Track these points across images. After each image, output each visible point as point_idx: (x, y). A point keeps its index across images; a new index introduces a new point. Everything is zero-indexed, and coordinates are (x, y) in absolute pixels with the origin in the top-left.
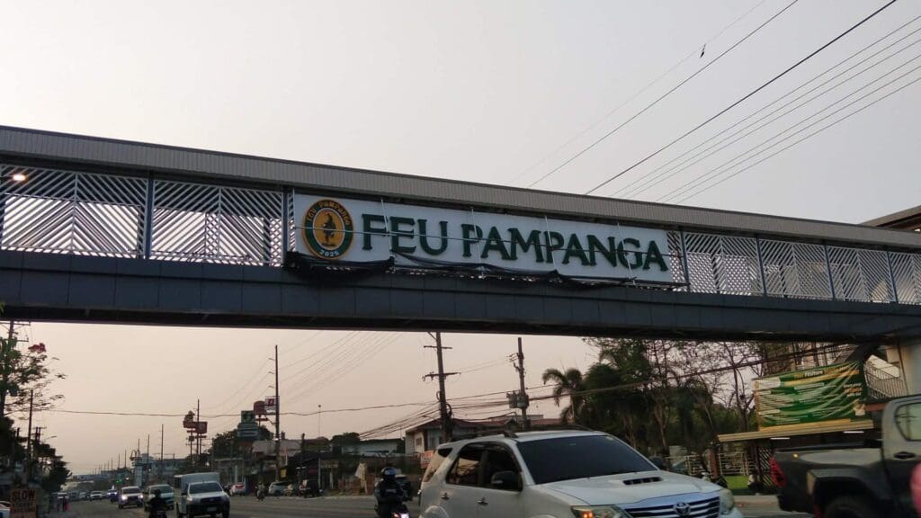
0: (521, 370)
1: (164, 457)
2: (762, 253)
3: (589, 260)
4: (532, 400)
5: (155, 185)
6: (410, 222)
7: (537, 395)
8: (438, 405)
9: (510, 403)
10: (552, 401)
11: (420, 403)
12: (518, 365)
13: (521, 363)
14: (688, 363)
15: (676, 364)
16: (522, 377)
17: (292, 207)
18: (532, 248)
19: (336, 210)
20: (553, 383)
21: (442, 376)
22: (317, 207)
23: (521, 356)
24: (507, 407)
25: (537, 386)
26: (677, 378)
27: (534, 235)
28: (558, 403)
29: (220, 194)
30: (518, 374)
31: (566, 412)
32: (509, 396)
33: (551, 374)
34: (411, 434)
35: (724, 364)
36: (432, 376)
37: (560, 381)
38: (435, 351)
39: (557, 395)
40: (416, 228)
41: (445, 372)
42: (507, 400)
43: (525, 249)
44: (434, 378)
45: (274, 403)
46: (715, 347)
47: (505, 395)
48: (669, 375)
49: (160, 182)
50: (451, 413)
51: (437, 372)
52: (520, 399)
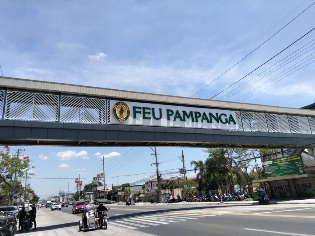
0: (183, 161)
1: (69, 192)
3: (210, 121)
4: (187, 171)
5: (61, 97)
6: (149, 109)
7: (189, 169)
8: (156, 173)
10: (194, 171)
12: (182, 159)
14: (239, 157)
15: (235, 158)
16: (183, 164)
17: (109, 104)
18: (190, 117)
19: (124, 105)
20: (194, 166)
21: (157, 164)
22: (117, 104)
23: (183, 157)
24: (179, 173)
25: (188, 166)
26: (235, 162)
27: (191, 113)
28: (195, 172)
29: (84, 100)
30: (182, 162)
31: (198, 175)
32: (180, 170)
33: (193, 162)
34: (146, 183)
35: (252, 157)
37: (196, 164)
38: (155, 156)
40: (151, 111)
41: (158, 162)
42: (179, 171)
43: (188, 118)
44: (155, 164)
45: (103, 174)
46: (249, 151)
47: (178, 169)
48: (233, 162)
49: (63, 96)
50: (160, 176)
51: (155, 162)
52: (183, 171)
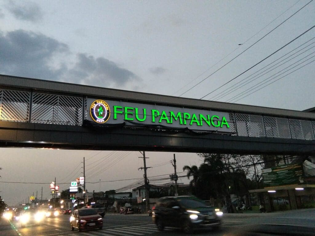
0: (175, 166)
1: (43, 199)
2: (265, 122)
4: (179, 177)
5: (33, 95)
8: (144, 179)
9: (171, 178)
11: (137, 178)
12: (174, 164)
13: (175, 163)
14: (237, 163)
15: (233, 164)
16: (175, 169)
17: (86, 103)
19: (103, 104)
20: (187, 171)
21: (145, 168)
22: (96, 103)
23: (175, 161)
24: (170, 180)
25: (181, 172)
26: (233, 169)
28: (189, 178)
29: (58, 98)
31: (192, 182)
32: (170, 176)
33: (186, 167)
34: (134, 190)
35: (250, 163)
36: (142, 168)
37: (189, 170)
38: (142, 159)
39: (188, 175)
40: (134, 111)
41: (147, 167)
42: (170, 177)
44: (143, 169)
46: (247, 157)
47: (169, 175)
48: (230, 168)
49: (35, 93)
50: (149, 182)
51: (143, 167)
52: (174, 177)
